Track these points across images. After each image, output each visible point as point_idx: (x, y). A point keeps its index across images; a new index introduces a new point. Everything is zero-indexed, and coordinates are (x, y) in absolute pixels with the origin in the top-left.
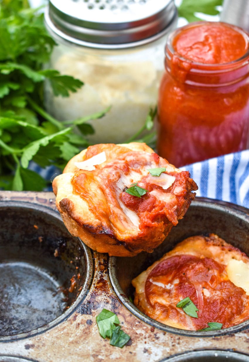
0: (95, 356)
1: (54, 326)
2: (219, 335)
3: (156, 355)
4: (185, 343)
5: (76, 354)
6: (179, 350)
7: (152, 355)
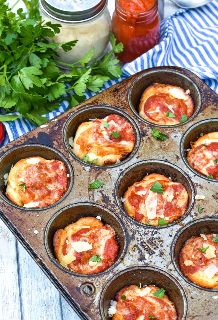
0: (161, 148)
1: (139, 146)
2: (193, 119)
3: (179, 136)
4: (185, 127)
5: (154, 151)
6: (185, 131)
7: (178, 137)
